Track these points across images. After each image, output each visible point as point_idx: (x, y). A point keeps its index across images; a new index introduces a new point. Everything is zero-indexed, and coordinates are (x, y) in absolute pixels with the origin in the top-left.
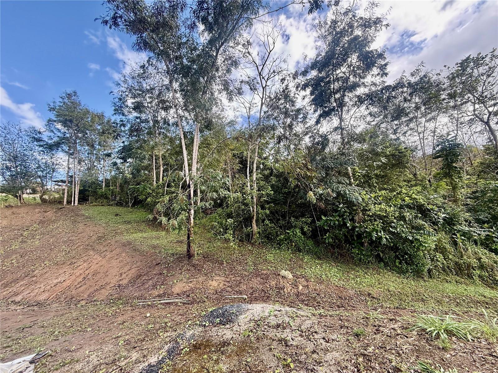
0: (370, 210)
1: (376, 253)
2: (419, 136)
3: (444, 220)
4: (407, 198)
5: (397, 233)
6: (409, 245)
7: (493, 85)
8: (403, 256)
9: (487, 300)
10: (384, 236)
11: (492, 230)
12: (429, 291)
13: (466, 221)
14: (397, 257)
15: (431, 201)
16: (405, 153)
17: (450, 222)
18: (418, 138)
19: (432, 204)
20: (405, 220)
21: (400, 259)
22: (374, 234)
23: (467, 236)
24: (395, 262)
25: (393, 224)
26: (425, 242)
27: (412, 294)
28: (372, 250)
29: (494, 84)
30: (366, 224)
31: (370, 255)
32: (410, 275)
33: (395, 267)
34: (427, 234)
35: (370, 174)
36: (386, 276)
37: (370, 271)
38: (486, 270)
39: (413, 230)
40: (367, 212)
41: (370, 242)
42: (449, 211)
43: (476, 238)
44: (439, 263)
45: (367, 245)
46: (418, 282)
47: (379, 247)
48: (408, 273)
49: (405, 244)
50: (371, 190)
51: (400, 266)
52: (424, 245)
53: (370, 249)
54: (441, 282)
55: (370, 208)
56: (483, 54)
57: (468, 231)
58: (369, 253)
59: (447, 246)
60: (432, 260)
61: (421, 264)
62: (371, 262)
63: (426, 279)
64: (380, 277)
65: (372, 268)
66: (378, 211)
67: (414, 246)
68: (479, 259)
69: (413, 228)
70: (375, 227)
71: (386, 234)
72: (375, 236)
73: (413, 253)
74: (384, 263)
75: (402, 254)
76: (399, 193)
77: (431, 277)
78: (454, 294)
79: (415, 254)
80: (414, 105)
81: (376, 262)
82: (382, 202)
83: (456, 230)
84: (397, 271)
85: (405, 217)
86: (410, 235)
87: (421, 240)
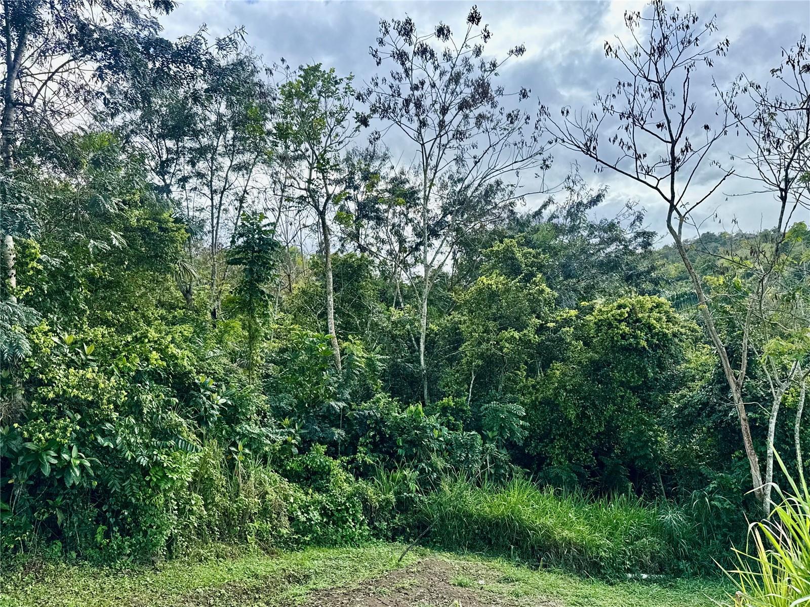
0: (50, 383)
1: (46, 515)
3: (222, 411)
4: (155, 355)
5: (115, 449)
6: (138, 481)
7: (340, 143)
8: (116, 514)
9: (260, 583)
10: (78, 462)
11: (293, 431)
13: (259, 413)
14: (101, 519)
15: (206, 366)
16: (173, 234)
17: (231, 415)
18: (209, 203)
19: (206, 373)
20: (141, 413)
21: (108, 524)
22: (51, 458)
23: (253, 443)
24: (94, 534)
25: (108, 425)
26: (173, 470)
28: (33, 509)
30: (30, 429)
31: (25, 524)
32: (126, 562)
33: (92, 549)
34: (181, 449)
35: (72, 271)
36: (62, 581)
37: (13, 577)
38: (271, 517)
39: (153, 439)
40: (41, 390)
41: (32, 483)
42: (234, 390)
43: (267, 449)
44: (193, 518)
45: (22, 494)
46: (141, 576)
47: (57, 495)
48: (122, 559)
49: (128, 478)
50: (66, 320)
51: (105, 542)
52: (170, 476)
53: (28, 504)
54: (189, 564)
55: (53, 377)
56: (338, 74)
57: (258, 435)
58: (23, 519)
59: (216, 474)
60: (181, 512)
61: (154, 527)
62: (25, 546)
63: (159, 564)
64: (42, 588)
65: (23, 567)
66: (74, 388)
67: (148, 483)
68: (263, 496)
69: (155, 433)
70: (57, 435)
71: (83, 456)
72: (51, 464)
73: (144, 500)
74: (62, 543)
75: (115, 508)
76: (141, 338)
77: (170, 556)
78: (207, 588)
79: (148, 503)
80: (213, 118)
81: (39, 543)
82: (89, 360)
83: (238, 434)
84: (95, 557)
85: (141, 405)
86: (145, 452)
87: (165, 465)
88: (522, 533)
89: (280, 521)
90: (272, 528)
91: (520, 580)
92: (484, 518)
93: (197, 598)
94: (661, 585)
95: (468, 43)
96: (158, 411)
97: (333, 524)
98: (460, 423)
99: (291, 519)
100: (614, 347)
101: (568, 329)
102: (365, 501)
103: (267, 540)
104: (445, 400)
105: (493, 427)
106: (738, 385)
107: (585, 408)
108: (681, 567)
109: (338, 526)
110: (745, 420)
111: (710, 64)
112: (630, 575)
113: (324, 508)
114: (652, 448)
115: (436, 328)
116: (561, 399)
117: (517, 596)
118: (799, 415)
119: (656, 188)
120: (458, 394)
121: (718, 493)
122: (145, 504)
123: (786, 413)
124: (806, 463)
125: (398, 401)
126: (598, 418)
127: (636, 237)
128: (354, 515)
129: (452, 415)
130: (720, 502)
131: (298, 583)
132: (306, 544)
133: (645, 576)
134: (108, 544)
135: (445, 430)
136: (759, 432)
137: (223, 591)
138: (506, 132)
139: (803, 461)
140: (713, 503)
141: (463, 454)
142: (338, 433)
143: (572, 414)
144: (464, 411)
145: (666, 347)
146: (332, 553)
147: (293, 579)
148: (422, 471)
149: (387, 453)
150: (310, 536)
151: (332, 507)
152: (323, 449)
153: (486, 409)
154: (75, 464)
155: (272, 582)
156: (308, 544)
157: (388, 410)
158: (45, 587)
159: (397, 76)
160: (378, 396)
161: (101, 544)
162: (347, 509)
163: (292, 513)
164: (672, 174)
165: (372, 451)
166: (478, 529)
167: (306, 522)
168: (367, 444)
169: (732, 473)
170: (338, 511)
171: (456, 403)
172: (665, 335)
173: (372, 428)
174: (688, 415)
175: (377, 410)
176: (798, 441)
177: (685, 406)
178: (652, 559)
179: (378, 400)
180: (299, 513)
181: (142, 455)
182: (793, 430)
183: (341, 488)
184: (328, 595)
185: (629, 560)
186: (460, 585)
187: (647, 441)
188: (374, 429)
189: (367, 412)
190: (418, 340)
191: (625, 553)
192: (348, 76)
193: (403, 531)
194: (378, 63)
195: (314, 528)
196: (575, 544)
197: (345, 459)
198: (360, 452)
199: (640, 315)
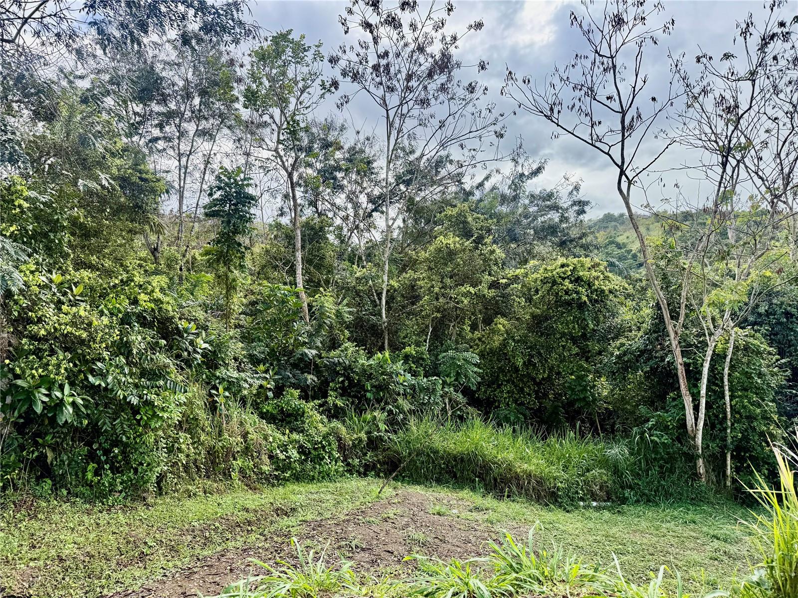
0: (40, 320)
1: (36, 454)
2: (179, 161)
3: (204, 355)
4: (143, 297)
5: (106, 389)
6: (128, 420)
7: (307, 108)
8: (107, 452)
9: (251, 516)
10: (71, 399)
11: (268, 376)
12: (155, 529)
13: (236, 359)
14: (92, 456)
15: (185, 311)
16: (153, 184)
17: (212, 360)
18: (177, 163)
19: (187, 319)
20: (130, 352)
21: (99, 462)
22: (41, 396)
23: (232, 386)
24: (84, 471)
25: (99, 364)
26: (163, 409)
27: (119, 548)
28: (22, 447)
29: (309, 107)
30: (23, 365)
31: (14, 462)
32: (118, 498)
33: (83, 486)
34: (170, 389)
35: (56, 214)
36: (56, 517)
37: (5, 515)
38: (252, 455)
39: (143, 380)
40: (31, 327)
41: (22, 421)
42: (213, 337)
43: (245, 392)
44: (182, 456)
45: (10, 433)
46: (134, 511)
47: (46, 434)
48: (114, 495)
49: (119, 417)
50: (51, 261)
51: (96, 479)
52: (160, 415)
53: (16, 444)
54: (179, 500)
55: (42, 315)
56: (306, 42)
57: (237, 379)
58: (12, 458)
59: (202, 415)
60: (170, 450)
61: (145, 465)
62: (14, 485)
63: (150, 500)
64: (36, 524)
65: (14, 504)
66: (67, 325)
67: (139, 421)
68: (245, 435)
69: (143, 374)
70: (50, 372)
71: (75, 394)
72: (43, 402)
73: (134, 438)
74: (52, 481)
75: (107, 446)
76: (127, 282)
77: (160, 492)
78: (202, 522)
79: (138, 441)
80: (181, 83)
81: (28, 482)
82: (78, 300)
83: (218, 378)
84: (86, 495)
85: (130, 346)
86: (135, 392)
87: (156, 404)
88: (484, 466)
89: (260, 459)
90: (254, 465)
91: (489, 509)
92: (449, 454)
93: (193, 531)
94: (609, 511)
95: (431, 16)
96: (147, 352)
97: (311, 462)
98: (420, 369)
99: (271, 457)
100: (558, 302)
101: (516, 286)
102: (339, 439)
103: (250, 476)
104: (408, 349)
105: (450, 373)
106: (676, 333)
107: (532, 356)
108: (626, 495)
109: (315, 463)
110: (681, 364)
111: (655, 43)
112: (582, 503)
113: (301, 447)
114: (590, 392)
115: (396, 285)
116: (510, 349)
117: (492, 523)
118: (728, 359)
119: (608, 154)
120: (418, 344)
121: (656, 430)
122: (136, 443)
123: (718, 358)
124: (733, 403)
125: (364, 350)
126: (543, 365)
127: (572, 205)
128: (330, 452)
129: (413, 362)
130: (658, 437)
131: (286, 515)
132: (286, 480)
133: (595, 504)
134: (99, 481)
135: (408, 376)
136: (693, 375)
137: (217, 524)
138: (464, 103)
139: (731, 400)
140: (652, 438)
141: (426, 397)
142: (311, 378)
143: (520, 362)
144: (423, 359)
145: (603, 302)
146: (313, 487)
147: (281, 512)
148: (390, 412)
149: (355, 396)
150: (289, 472)
151: (309, 446)
152: (296, 393)
153: (443, 358)
154: (68, 401)
155: (261, 515)
156: (288, 480)
157: (355, 358)
158: (39, 523)
159: (364, 45)
160: (346, 345)
161: (92, 481)
162: (323, 447)
163: (272, 452)
164: (623, 141)
165: (342, 395)
166: (444, 464)
167: (285, 460)
168: (337, 388)
169: (667, 412)
170: (315, 449)
171: (417, 352)
172: (603, 291)
173: (341, 374)
174: (627, 361)
175: (346, 357)
176: (726, 383)
177: (625, 354)
178: (601, 489)
179: (346, 349)
180: (278, 452)
181: (132, 395)
182: (723, 374)
183: (316, 428)
184: (320, 526)
185: (582, 489)
186: (439, 514)
187: (587, 385)
188: (343, 375)
189: (336, 359)
190: (379, 295)
191: (578, 485)
192: (317, 44)
193: (374, 467)
194: (346, 32)
195: (293, 465)
196: (535, 475)
197: (317, 402)
198: (331, 396)
199: (581, 274)
